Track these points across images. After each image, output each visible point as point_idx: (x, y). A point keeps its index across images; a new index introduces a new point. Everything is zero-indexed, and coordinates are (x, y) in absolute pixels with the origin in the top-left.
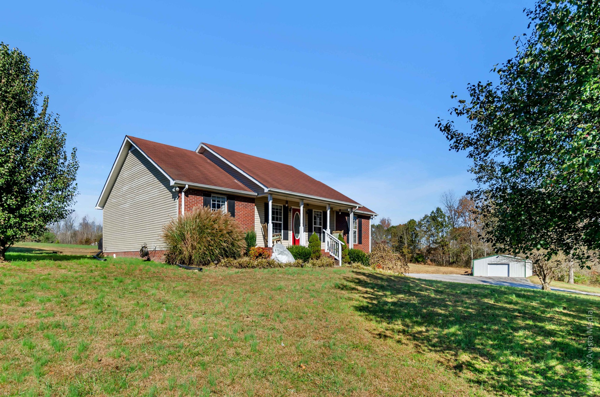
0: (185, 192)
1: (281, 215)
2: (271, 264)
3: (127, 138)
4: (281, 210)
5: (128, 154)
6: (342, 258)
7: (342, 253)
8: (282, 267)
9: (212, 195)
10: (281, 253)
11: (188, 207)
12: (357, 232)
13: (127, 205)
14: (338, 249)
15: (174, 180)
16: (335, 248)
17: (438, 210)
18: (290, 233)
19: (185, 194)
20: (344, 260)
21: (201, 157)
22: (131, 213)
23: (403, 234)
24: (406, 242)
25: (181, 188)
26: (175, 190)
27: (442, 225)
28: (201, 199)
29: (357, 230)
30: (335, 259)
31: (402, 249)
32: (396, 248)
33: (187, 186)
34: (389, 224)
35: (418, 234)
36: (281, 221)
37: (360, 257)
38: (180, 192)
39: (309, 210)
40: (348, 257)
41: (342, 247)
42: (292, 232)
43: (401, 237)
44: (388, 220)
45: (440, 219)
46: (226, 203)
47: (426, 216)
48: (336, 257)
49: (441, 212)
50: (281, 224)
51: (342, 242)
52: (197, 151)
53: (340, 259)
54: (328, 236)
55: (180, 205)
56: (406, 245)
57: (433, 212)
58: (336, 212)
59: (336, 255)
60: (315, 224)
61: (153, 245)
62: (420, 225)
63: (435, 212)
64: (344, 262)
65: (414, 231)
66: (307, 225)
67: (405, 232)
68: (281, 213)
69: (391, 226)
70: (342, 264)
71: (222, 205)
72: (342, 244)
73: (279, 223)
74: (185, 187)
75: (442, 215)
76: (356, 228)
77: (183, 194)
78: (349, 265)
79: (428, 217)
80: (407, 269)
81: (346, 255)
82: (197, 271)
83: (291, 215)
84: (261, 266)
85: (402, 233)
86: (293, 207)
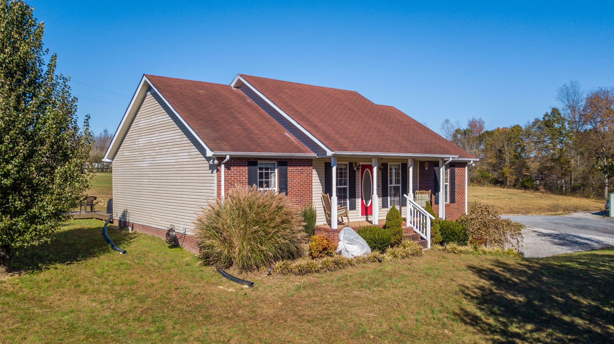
0: (225, 164)
1: (345, 177)
2: (339, 264)
3: (145, 78)
4: (345, 169)
5: (145, 96)
6: (432, 236)
7: (431, 229)
8: (354, 265)
9: (259, 162)
10: (351, 242)
11: (229, 184)
12: (448, 186)
13: (145, 164)
14: (426, 224)
15: (212, 150)
16: (421, 222)
17: (555, 111)
18: (359, 201)
19: (225, 166)
20: (434, 239)
21: (238, 96)
22: (151, 175)
23: (503, 146)
24: (507, 160)
25: (221, 159)
26: (213, 162)
27: (561, 133)
28: (245, 169)
29: (448, 184)
30: (422, 238)
31: (501, 169)
32: (494, 166)
33: (228, 157)
34: (481, 128)
35: (525, 146)
36: (345, 184)
37: (456, 234)
38: (219, 165)
39: (382, 164)
40: (439, 233)
41: (431, 221)
42: (360, 199)
43: (500, 151)
44: (479, 123)
45: (556, 125)
46: (276, 170)
47: (537, 121)
48: (423, 236)
49: (559, 114)
50: (345, 189)
51: (431, 214)
52: (232, 85)
53: (428, 238)
54: (411, 204)
55: (219, 181)
56: (507, 164)
57: (546, 115)
58: (420, 162)
59: (423, 232)
60: (391, 183)
61: (181, 226)
62: (528, 134)
63: (549, 114)
64: (434, 243)
65: (519, 142)
66: (381, 186)
67: (506, 144)
68: (345, 173)
69: (484, 130)
70: (431, 245)
71: (271, 173)
72: (431, 218)
73: (343, 188)
74: (225, 158)
75: (561, 120)
76: (446, 181)
77: (223, 166)
78: (441, 247)
79: (539, 121)
80: (520, 239)
81: (436, 233)
82: (247, 287)
83: (358, 174)
84: (326, 267)
85: (501, 145)
86: (361, 163)
